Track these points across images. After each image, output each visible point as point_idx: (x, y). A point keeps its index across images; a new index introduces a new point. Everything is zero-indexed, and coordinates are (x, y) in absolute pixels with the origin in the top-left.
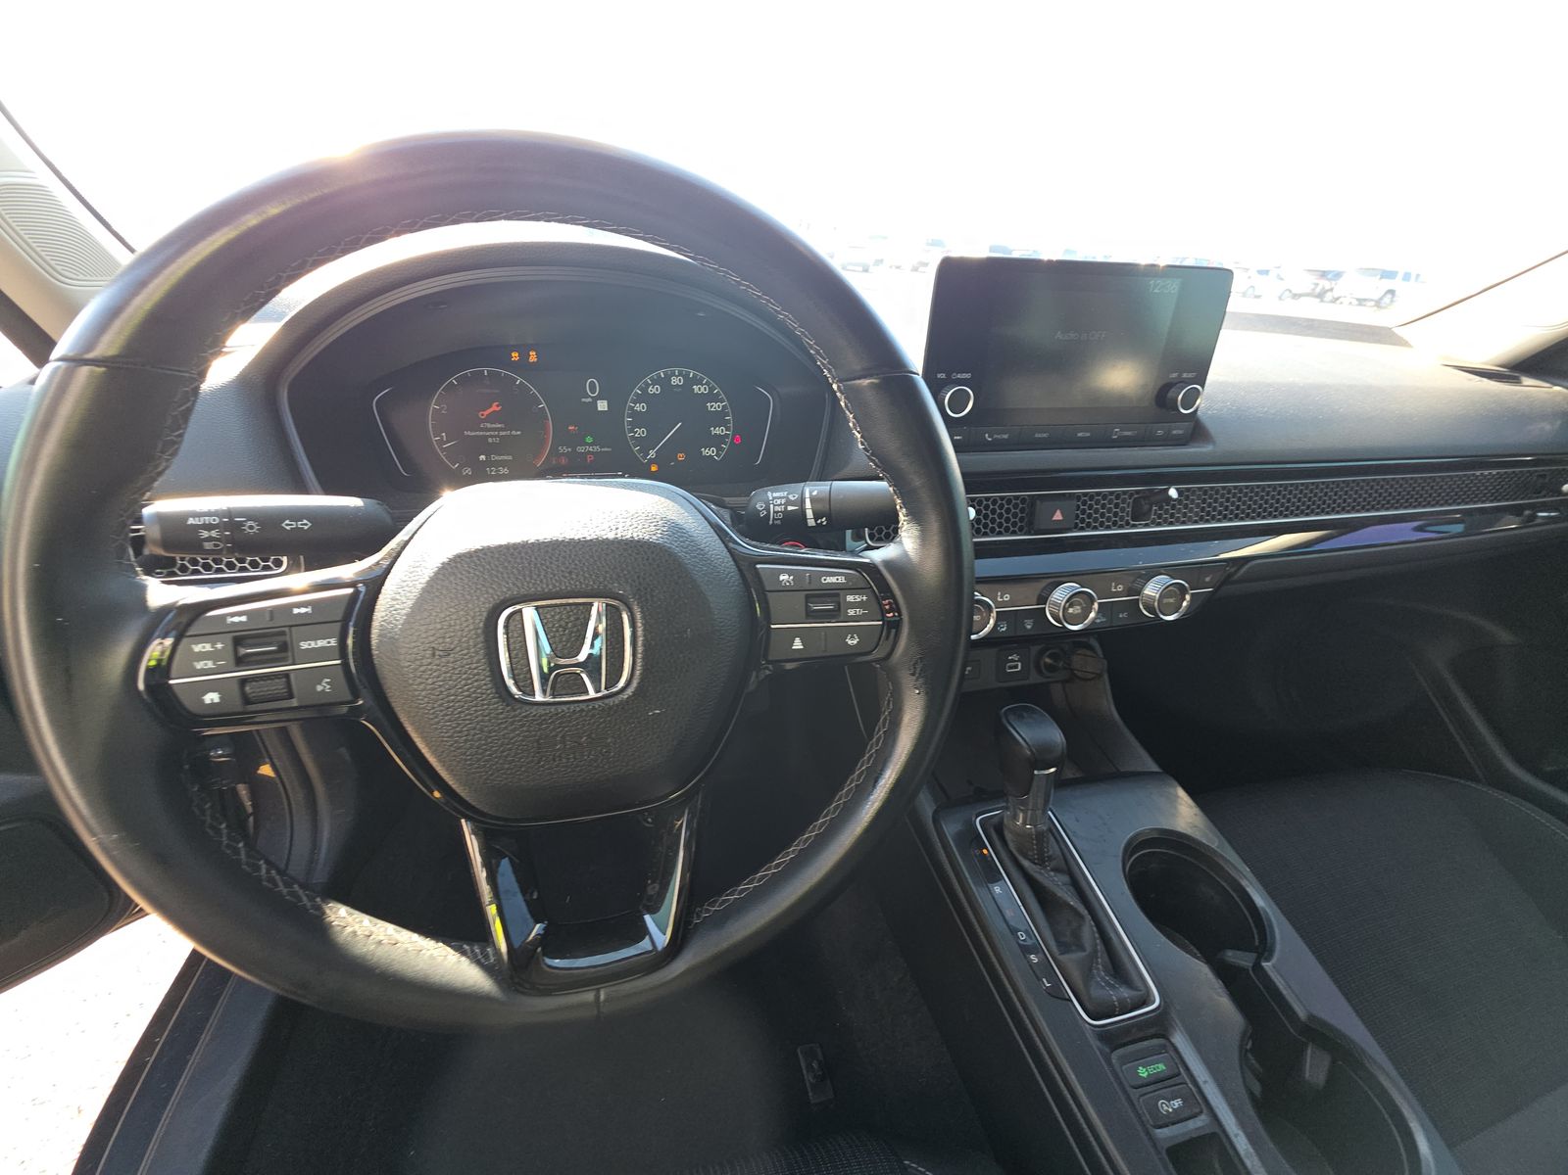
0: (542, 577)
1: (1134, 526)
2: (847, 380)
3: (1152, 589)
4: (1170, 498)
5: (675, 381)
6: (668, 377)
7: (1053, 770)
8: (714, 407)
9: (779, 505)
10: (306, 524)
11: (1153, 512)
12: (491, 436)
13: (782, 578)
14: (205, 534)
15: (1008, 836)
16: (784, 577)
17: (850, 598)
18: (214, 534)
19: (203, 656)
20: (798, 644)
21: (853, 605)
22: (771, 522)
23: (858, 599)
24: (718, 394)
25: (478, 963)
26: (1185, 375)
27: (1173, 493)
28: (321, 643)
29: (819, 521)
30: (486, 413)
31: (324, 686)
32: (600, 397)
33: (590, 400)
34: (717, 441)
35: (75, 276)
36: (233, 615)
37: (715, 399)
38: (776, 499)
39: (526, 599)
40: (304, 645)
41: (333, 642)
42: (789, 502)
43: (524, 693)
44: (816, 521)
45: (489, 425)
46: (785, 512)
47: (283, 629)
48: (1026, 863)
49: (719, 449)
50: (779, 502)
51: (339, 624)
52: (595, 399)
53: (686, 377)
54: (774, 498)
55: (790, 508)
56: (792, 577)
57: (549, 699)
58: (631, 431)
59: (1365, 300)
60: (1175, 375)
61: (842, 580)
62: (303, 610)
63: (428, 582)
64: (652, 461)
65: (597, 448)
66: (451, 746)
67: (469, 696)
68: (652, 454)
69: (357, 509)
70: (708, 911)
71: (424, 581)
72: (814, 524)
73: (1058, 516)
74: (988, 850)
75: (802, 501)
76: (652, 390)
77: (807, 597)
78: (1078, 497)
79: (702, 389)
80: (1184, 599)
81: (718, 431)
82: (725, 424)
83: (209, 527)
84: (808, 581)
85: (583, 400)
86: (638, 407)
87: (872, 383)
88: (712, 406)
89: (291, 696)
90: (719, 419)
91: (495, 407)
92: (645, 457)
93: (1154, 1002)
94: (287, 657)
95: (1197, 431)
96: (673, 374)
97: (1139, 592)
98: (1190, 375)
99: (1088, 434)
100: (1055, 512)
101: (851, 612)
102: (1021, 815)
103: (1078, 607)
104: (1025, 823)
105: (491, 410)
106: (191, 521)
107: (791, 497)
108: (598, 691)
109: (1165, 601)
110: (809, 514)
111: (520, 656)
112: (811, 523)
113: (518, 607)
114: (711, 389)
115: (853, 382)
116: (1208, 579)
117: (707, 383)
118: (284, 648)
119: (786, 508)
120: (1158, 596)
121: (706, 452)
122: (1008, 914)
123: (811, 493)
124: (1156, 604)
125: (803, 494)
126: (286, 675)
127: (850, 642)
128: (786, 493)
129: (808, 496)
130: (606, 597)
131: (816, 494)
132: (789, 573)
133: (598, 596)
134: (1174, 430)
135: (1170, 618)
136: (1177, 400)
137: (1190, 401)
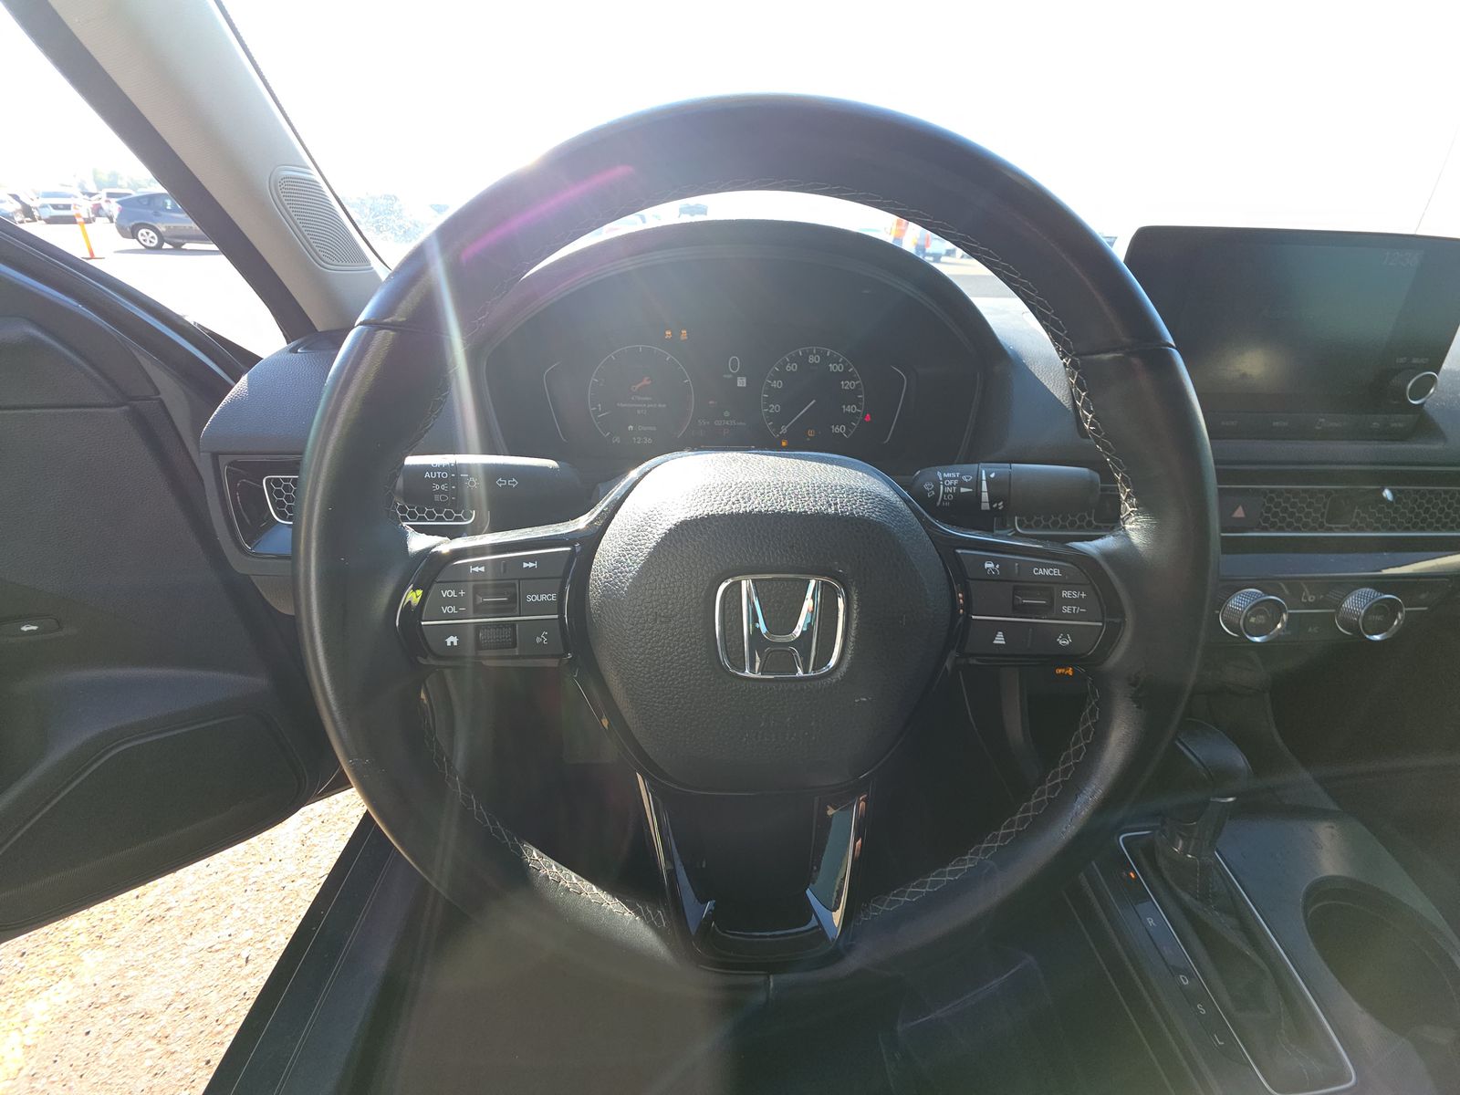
0: (764, 550)
1: (1330, 530)
2: (1085, 355)
3: (1356, 603)
4: (1385, 500)
5: (812, 359)
6: (806, 355)
7: (1231, 799)
8: (847, 385)
9: (950, 486)
10: (514, 483)
11: (1355, 515)
12: (640, 408)
13: (987, 565)
14: (437, 487)
15: (1162, 862)
16: (989, 565)
17: (1066, 594)
18: (443, 487)
19: (449, 601)
20: (1000, 639)
21: (1069, 602)
22: (938, 504)
23: (1075, 595)
24: (853, 372)
25: (652, 925)
26: (1415, 361)
27: (1387, 494)
28: (544, 597)
29: (995, 506)
30: (637, 387)
31: (542, 639)
32: (740, 374)
33: (730, 376)
34: (846, 419)
35: (331, 262)
36: (475, 564)
37: (851, 377)
38: (949, 479)
39: (746, 572)
40: (530, 598)
41: (553, 597)
42: (962, 484)
43: (733, 665)
44: (991, 506)
45: (639, 398)
46: (957, 494)
47: (512, 581)
48: (1186, 897)
49: (849, 427)
50: (950, 483)
51: (559, 580)
52: (735, 377)
53: (823, 356)
54: (944, 479)
55: (963, 490)
56: (996, 566)
57: (758, 676)
58: (766, 406)
60: (1402, 360)
61: (1056, 572)
62: (531, 565)
63: (655, 547)
64: (782, 437)
65: (733, 422)
66: (661, 711)
67: (684, 664)
68: (784, 430)
69: (554, 470)
70: (875, 910)
71: (651, 546)
72: (988, 508)
73: (1239, 513)
74: (1135, 873)
75: (978, 483)
76: (789, 368)
77: (1015, 589)
78: (1264, 493)
79: (838, 367)
80: (1396, 617)
81: (849, 409)
82: (857, 402)
83: (440, 481)
84: (1017, 571)
85: (725, 376)
86: (775, 384)
87: (1115, 358)
88: (845, 385)
89: (514, 645)
90: (851, 397)
91: (646, 382)
92: (777, 432)
93: (1350, 1080)
94: (515, 608)
95: (1424, 425)
96: (811, 353)
97: (1338, 606)
98: (1423, 361)
99: (1285, 424)
100: (1237, 507)
101: (1066, 609)
102: (1181, 843)
103: (1262, 617)
104: (1185, 851)
105: (642, 384)
106: (427, 475)
107: (964, 478)
108: (805, 671)
109: (1370, 618)
110: (985, 496)
111: (735, 628)
112: (985, 506)
113: (737, 578)
114: (847, 368)
115: (1098, 356)
116: (1423, 596)
117: (843, 362)
118: (513, 599)
119: (958, 490)
120: (1363, 612)
121: (837, 429)
122: (1167, 951)
123: (988, 475)
124: (1360, 621)
125: (978, 475)
126: (513, 624)
127: (1061, 642)
128: (958, 474)
129: (984, 478)
130: (823, 575)
131: (992, 476)
132: (995, 561)
133: (815, 573)
134: (1399, 422)
135: (1377, 637)
136: (1405, 388)
137: (1422, 390)
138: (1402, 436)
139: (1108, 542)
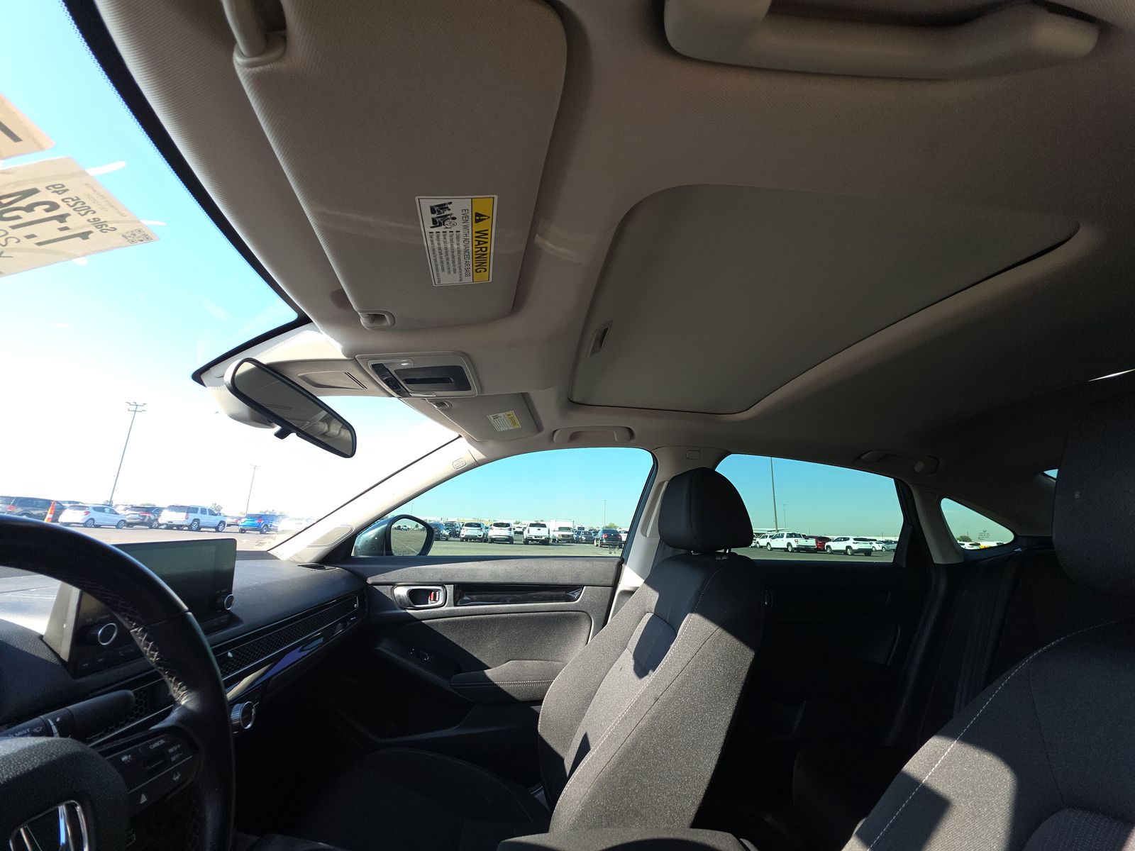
4: (229, 657)
16: (124, 758)
17: (171, 750)
20: (143, 799)
21: (173, 754)
23: (175, 748)
26: (223, 590)
27: (230, 654)
56: (130, 756)
59: (181, 526)
61: (162, 742)
75: (49, 729)
80: (252, 712)
84: (142, 753)
95: (234, 620)
98: (226, 590)
101: (173, 759)
107: (36, 730)
120: (241, 715)
123: (54, 721)
124: (242, 722)
125: (46, 724)
127: (175, 779)
128: (28, 730)
129: (51, 723)
130: (65, 800)
131: (58, 720)
132: (127, 754)
133: (59, 802)
134: (224, 619)
135: (249, 726)
136: (223, 604)
137: (230, 604)
138: (225, 626)
139: (175, 715)
